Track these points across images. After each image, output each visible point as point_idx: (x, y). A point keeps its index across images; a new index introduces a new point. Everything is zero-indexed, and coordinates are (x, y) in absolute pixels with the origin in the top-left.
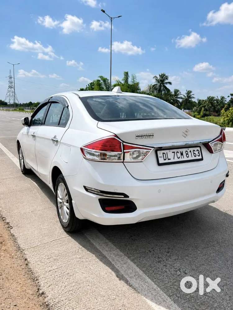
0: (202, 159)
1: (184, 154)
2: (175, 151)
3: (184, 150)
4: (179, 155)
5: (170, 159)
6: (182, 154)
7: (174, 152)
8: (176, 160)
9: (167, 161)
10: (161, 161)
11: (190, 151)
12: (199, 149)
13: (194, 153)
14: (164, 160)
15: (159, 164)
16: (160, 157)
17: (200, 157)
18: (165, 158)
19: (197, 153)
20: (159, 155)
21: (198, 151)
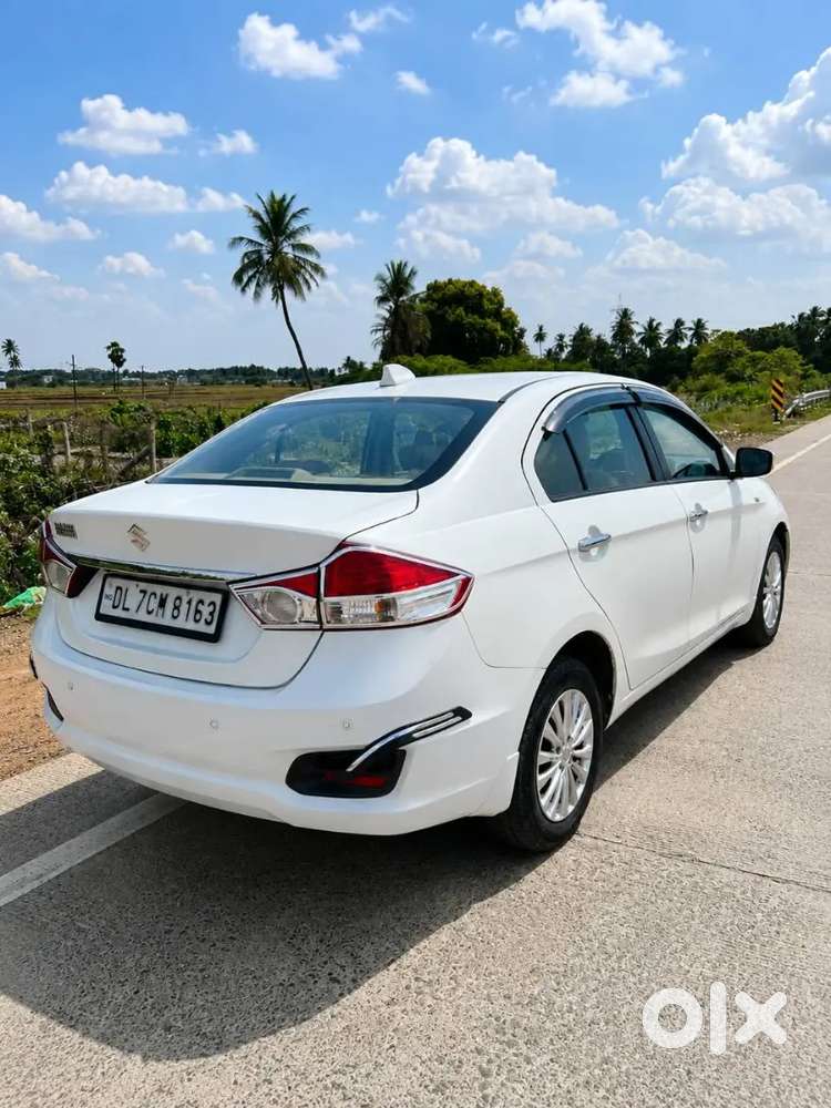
0: (214, 638)
1: (169, 605)
2: (151, 588)
3: (173, 592)
4: (154, 604)
5: (128, 610)
6: (162, 604)
7: (145, 592)
8: (142, 616)
9: (119, 613)
10: (107, 609)
11: (189, 602)
12: (217, 598)
13: (198, 612)
14: (115, 607)
15: (100, 617)
16: (107, 597)
17: (211, 630)
18: (117, 603)
19: (206, 610)
20: (105, 591)
21: (211, 608)
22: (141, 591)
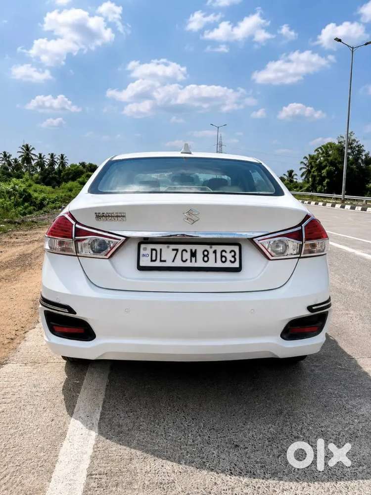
0: (238, 270)
1: (200, 256)
2: (181, 247)
3: (200, 249)
4: (187, 256)
5: (165, 261)
6: (193, 254)
7: (177, 250)
8: (178, 263)
9: (158, 264)
10: (145, 262)
11: (215, 252)
12: (236, 249)
13: (222, 256)
14: (152, 261)
15: (141, 268)
16: (144, 255)
17: (236, 265)
18: (154, 258)
19: (229, 257)
20: (142, 252)
21: (233, 254)
22: (173, 250)
